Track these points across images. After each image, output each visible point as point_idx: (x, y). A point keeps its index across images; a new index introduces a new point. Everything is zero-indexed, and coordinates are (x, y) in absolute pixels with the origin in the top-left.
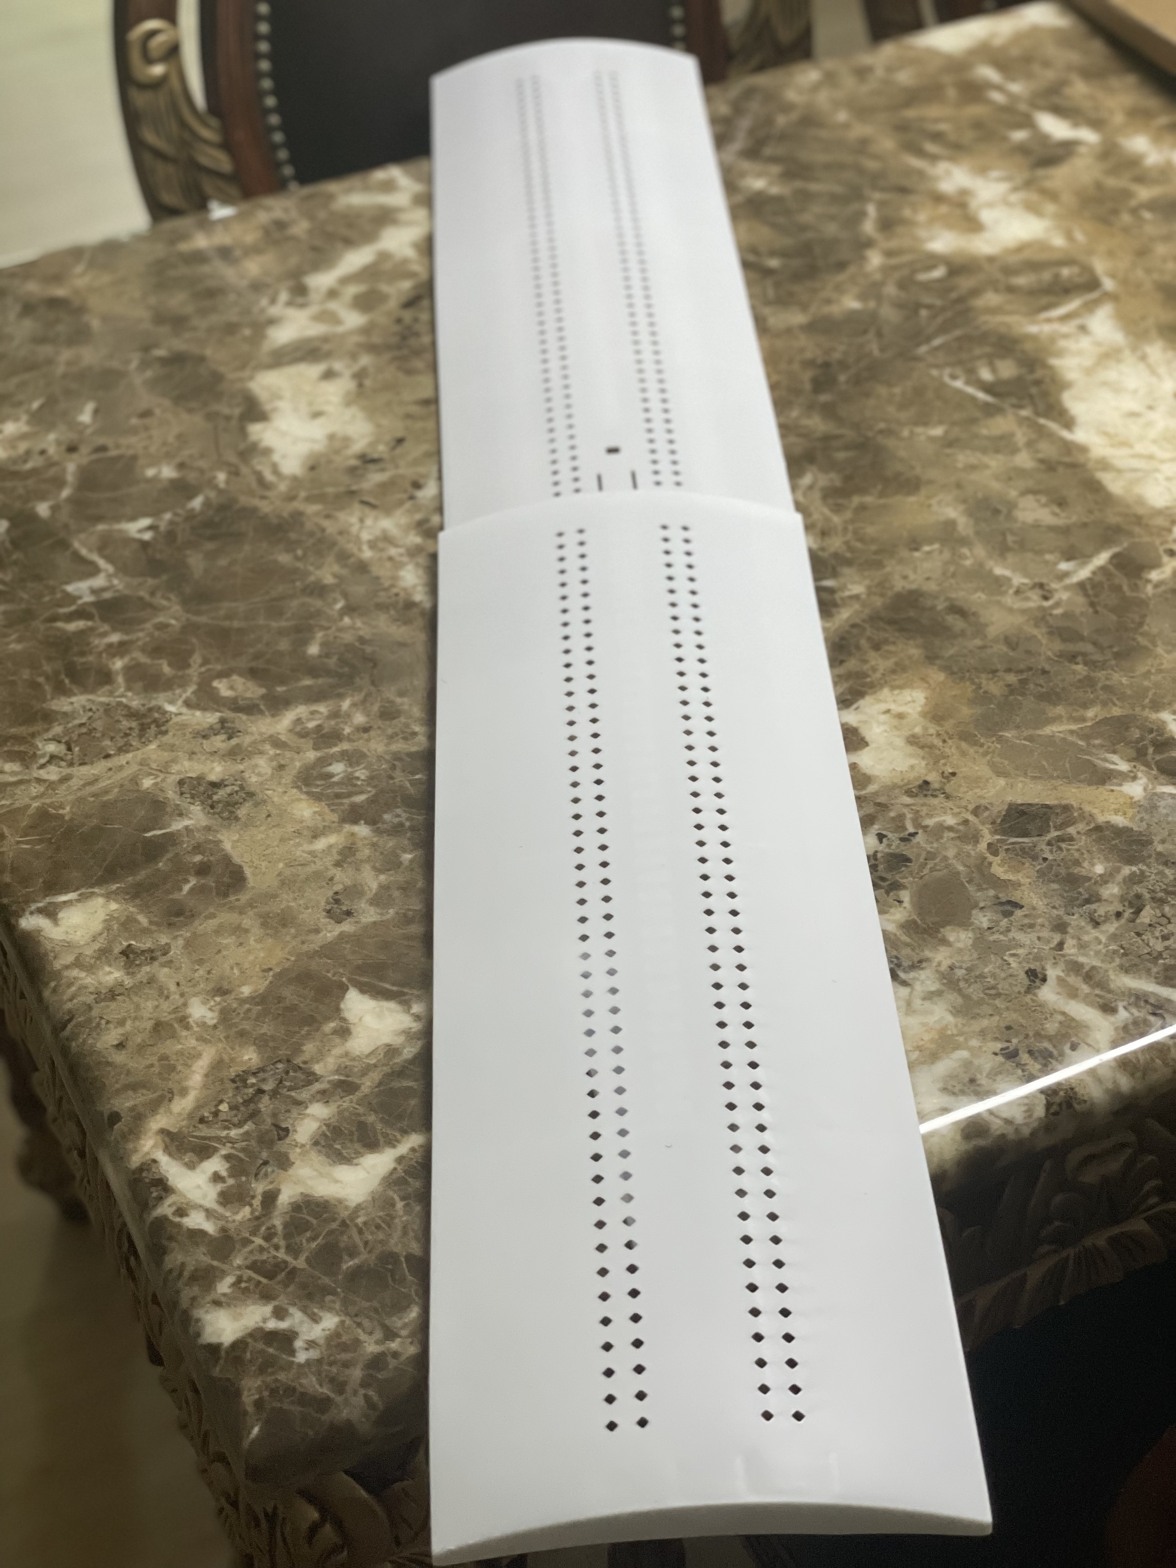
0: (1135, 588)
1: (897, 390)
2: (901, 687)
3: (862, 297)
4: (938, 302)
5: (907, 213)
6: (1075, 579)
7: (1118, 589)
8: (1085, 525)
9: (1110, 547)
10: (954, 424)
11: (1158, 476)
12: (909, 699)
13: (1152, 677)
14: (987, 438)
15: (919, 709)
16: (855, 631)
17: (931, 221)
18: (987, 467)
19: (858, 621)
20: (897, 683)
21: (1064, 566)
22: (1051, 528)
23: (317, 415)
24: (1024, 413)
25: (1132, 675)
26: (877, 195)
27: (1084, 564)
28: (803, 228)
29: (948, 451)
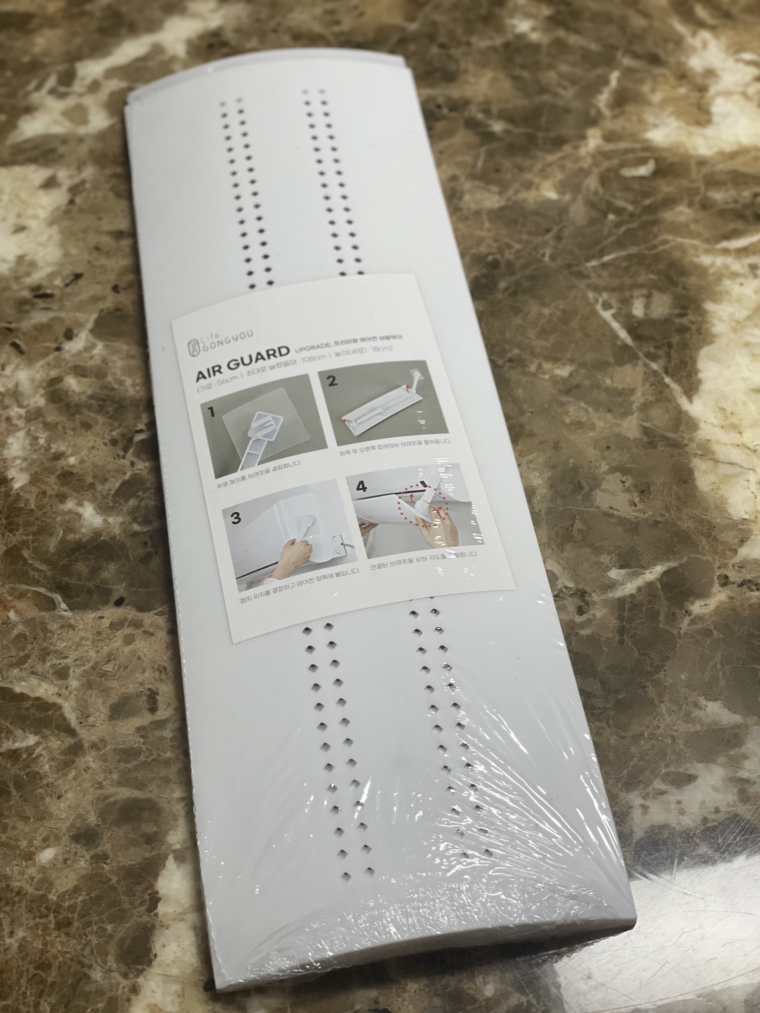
0: (672, 618)
1: (546, 311)
3: (562, 187)
4: (630, 208)
5: (646, 88)
6: (618, 593)
7: (654, 616)
8: (657, 523)
9: (669, 560)
10: (583, 365)
13: (642, 742)
14: (607, 390)
17: (665, 102)
18: (593, 427)
21: (614, 574)
22: (621, 521)
23: (20, 229)
24: (654, 366)
25: (624, 734)
26: (627, 61)
27: (636, 575)
28: (543, 90)
29: (564, 399)
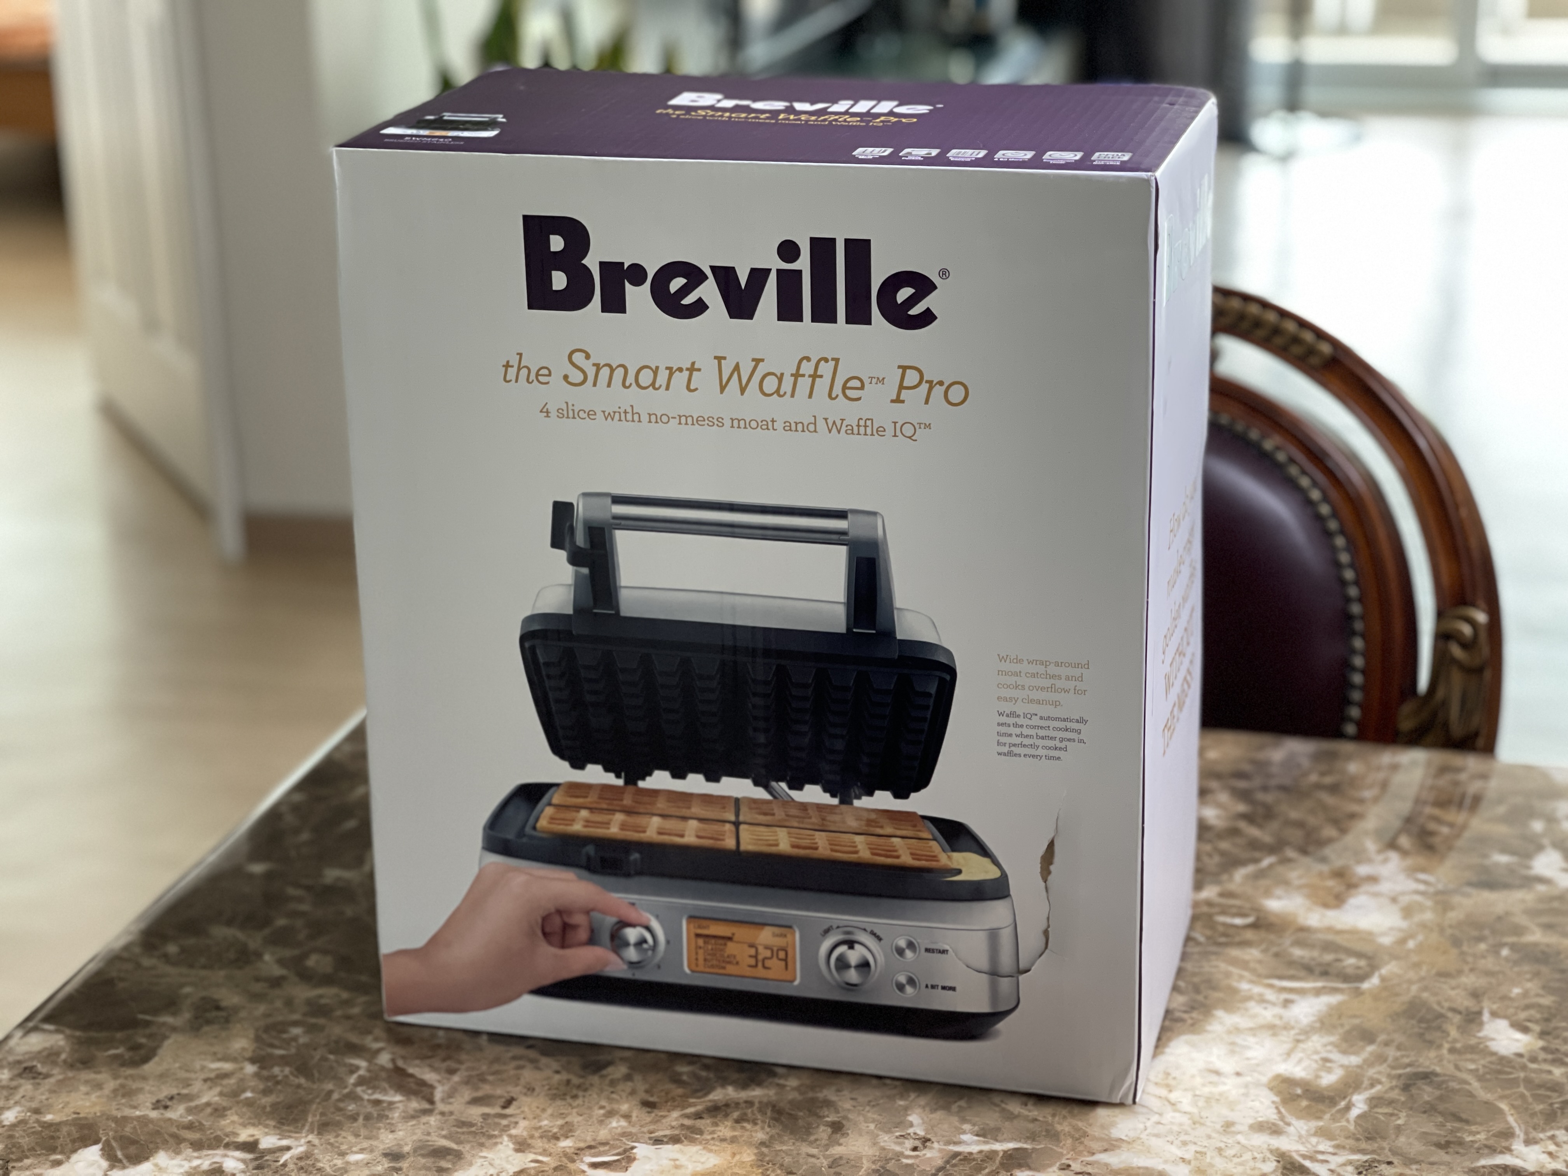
2: (711, 1151)
11: (1155, 1118)
12: (703, 1160)
15: (698, 1169)
16: (744, 1105)
19: (756, 1101)
20: (714, 1148)
